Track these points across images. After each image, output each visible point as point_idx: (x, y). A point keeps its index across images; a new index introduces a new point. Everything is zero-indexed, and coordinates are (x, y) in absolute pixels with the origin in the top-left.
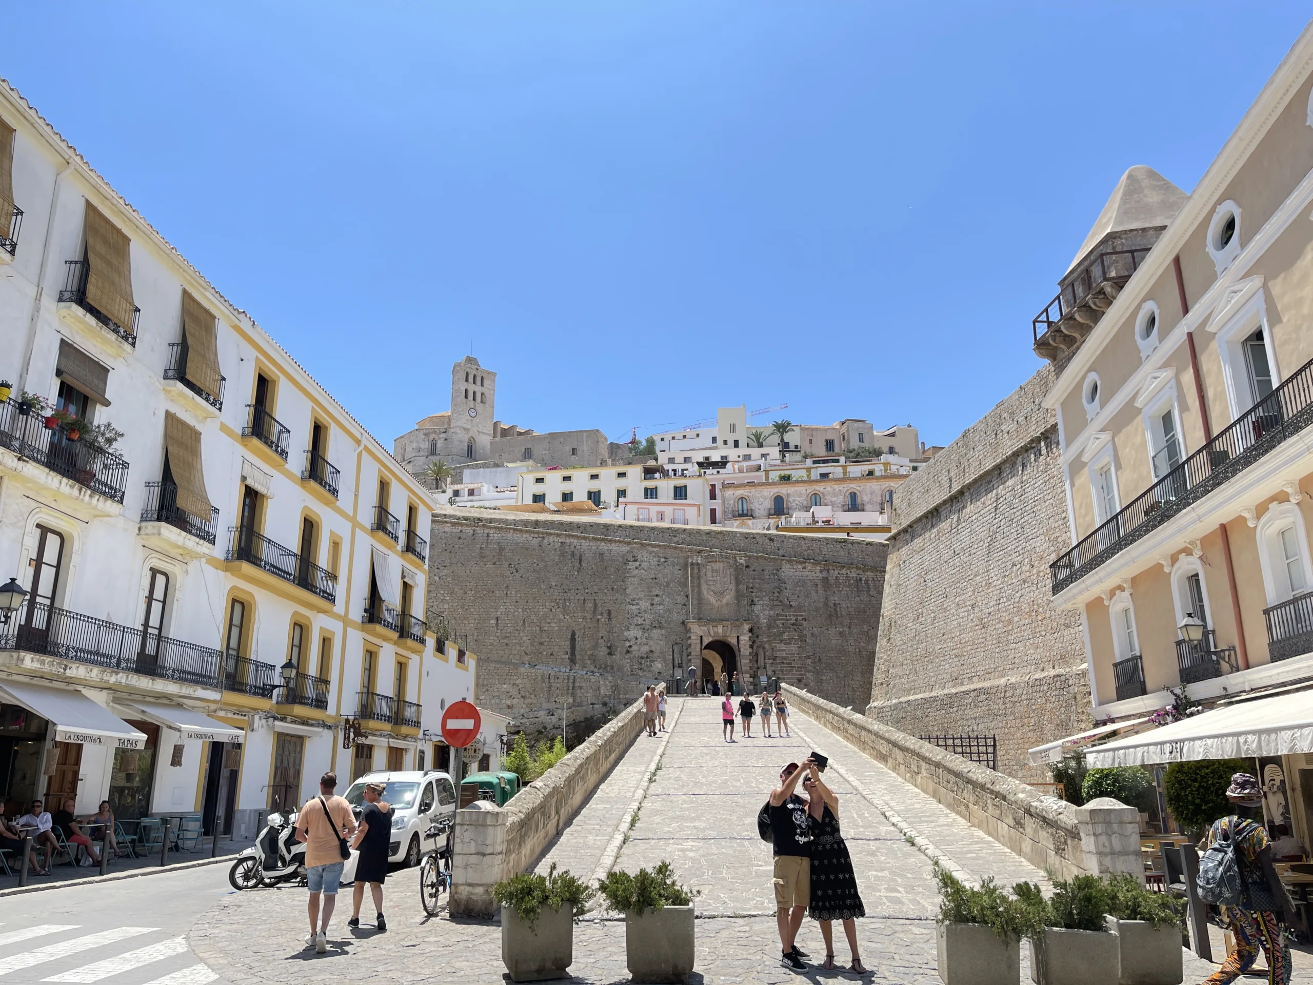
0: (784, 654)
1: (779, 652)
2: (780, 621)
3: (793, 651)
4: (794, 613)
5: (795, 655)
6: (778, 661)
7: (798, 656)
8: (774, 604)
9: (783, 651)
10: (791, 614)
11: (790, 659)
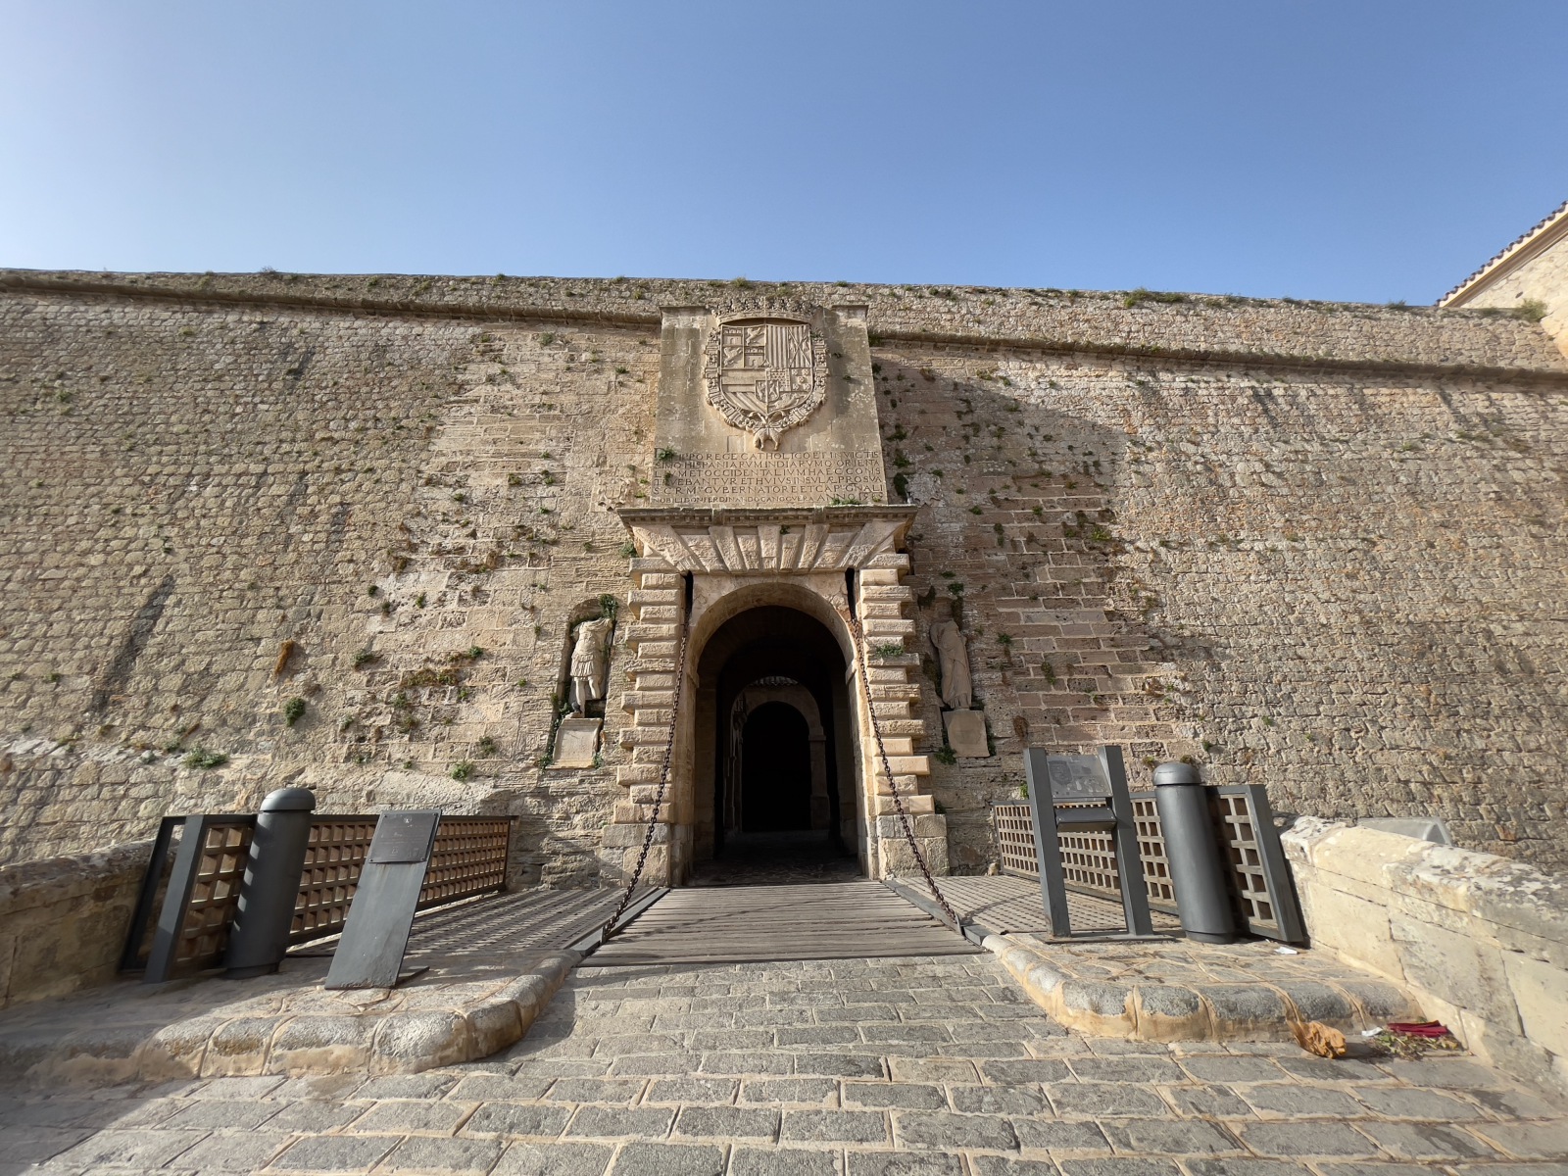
0: (1051, 647)
1: (1030, 636)
2: (1016, 524)
3: (1090, 633)
4: (1065, 497)
5: (1103, 648)
6: (1032, 676)
7: (1115, 650)
8: (985, 471)
9: (1046, 634)
10: (1056, 499)
11: (1083, 664)
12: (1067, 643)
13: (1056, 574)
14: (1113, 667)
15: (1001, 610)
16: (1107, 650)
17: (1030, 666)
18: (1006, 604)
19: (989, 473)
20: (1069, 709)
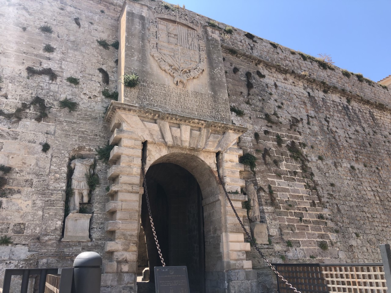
0: (288, 197)
1: (280, 192)
2: (271, 142)
3: (300, 194)
4: (287, 134)
5: (305, 200)
6: (282, 210)
7: (308, 201)
8: (258, 116)
9: (286, 192)
10: (284, 134)
11: (298, 206)
12: (293, 196)
13: (287, 166)
14: (308, 208)
15: (269, 179)
16: (306, 201)
17: (281, 205)
18: (270, 176)
19: (260, 118)
20: (295, 225)
